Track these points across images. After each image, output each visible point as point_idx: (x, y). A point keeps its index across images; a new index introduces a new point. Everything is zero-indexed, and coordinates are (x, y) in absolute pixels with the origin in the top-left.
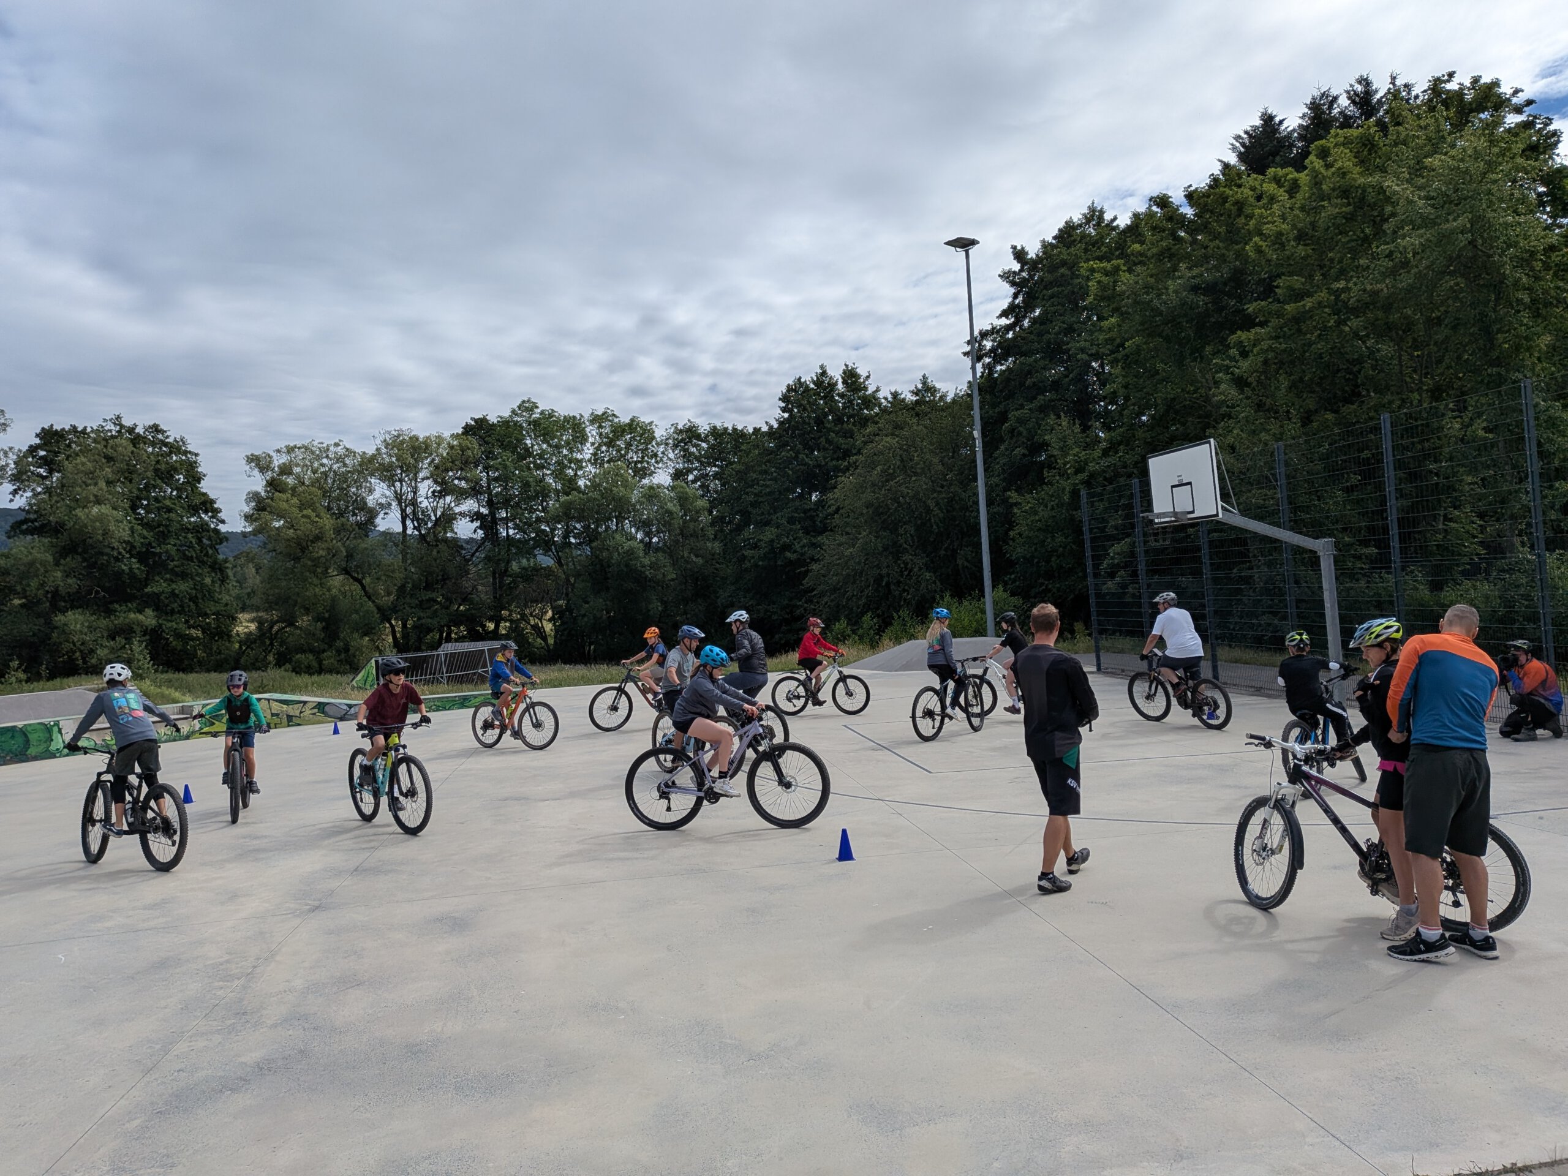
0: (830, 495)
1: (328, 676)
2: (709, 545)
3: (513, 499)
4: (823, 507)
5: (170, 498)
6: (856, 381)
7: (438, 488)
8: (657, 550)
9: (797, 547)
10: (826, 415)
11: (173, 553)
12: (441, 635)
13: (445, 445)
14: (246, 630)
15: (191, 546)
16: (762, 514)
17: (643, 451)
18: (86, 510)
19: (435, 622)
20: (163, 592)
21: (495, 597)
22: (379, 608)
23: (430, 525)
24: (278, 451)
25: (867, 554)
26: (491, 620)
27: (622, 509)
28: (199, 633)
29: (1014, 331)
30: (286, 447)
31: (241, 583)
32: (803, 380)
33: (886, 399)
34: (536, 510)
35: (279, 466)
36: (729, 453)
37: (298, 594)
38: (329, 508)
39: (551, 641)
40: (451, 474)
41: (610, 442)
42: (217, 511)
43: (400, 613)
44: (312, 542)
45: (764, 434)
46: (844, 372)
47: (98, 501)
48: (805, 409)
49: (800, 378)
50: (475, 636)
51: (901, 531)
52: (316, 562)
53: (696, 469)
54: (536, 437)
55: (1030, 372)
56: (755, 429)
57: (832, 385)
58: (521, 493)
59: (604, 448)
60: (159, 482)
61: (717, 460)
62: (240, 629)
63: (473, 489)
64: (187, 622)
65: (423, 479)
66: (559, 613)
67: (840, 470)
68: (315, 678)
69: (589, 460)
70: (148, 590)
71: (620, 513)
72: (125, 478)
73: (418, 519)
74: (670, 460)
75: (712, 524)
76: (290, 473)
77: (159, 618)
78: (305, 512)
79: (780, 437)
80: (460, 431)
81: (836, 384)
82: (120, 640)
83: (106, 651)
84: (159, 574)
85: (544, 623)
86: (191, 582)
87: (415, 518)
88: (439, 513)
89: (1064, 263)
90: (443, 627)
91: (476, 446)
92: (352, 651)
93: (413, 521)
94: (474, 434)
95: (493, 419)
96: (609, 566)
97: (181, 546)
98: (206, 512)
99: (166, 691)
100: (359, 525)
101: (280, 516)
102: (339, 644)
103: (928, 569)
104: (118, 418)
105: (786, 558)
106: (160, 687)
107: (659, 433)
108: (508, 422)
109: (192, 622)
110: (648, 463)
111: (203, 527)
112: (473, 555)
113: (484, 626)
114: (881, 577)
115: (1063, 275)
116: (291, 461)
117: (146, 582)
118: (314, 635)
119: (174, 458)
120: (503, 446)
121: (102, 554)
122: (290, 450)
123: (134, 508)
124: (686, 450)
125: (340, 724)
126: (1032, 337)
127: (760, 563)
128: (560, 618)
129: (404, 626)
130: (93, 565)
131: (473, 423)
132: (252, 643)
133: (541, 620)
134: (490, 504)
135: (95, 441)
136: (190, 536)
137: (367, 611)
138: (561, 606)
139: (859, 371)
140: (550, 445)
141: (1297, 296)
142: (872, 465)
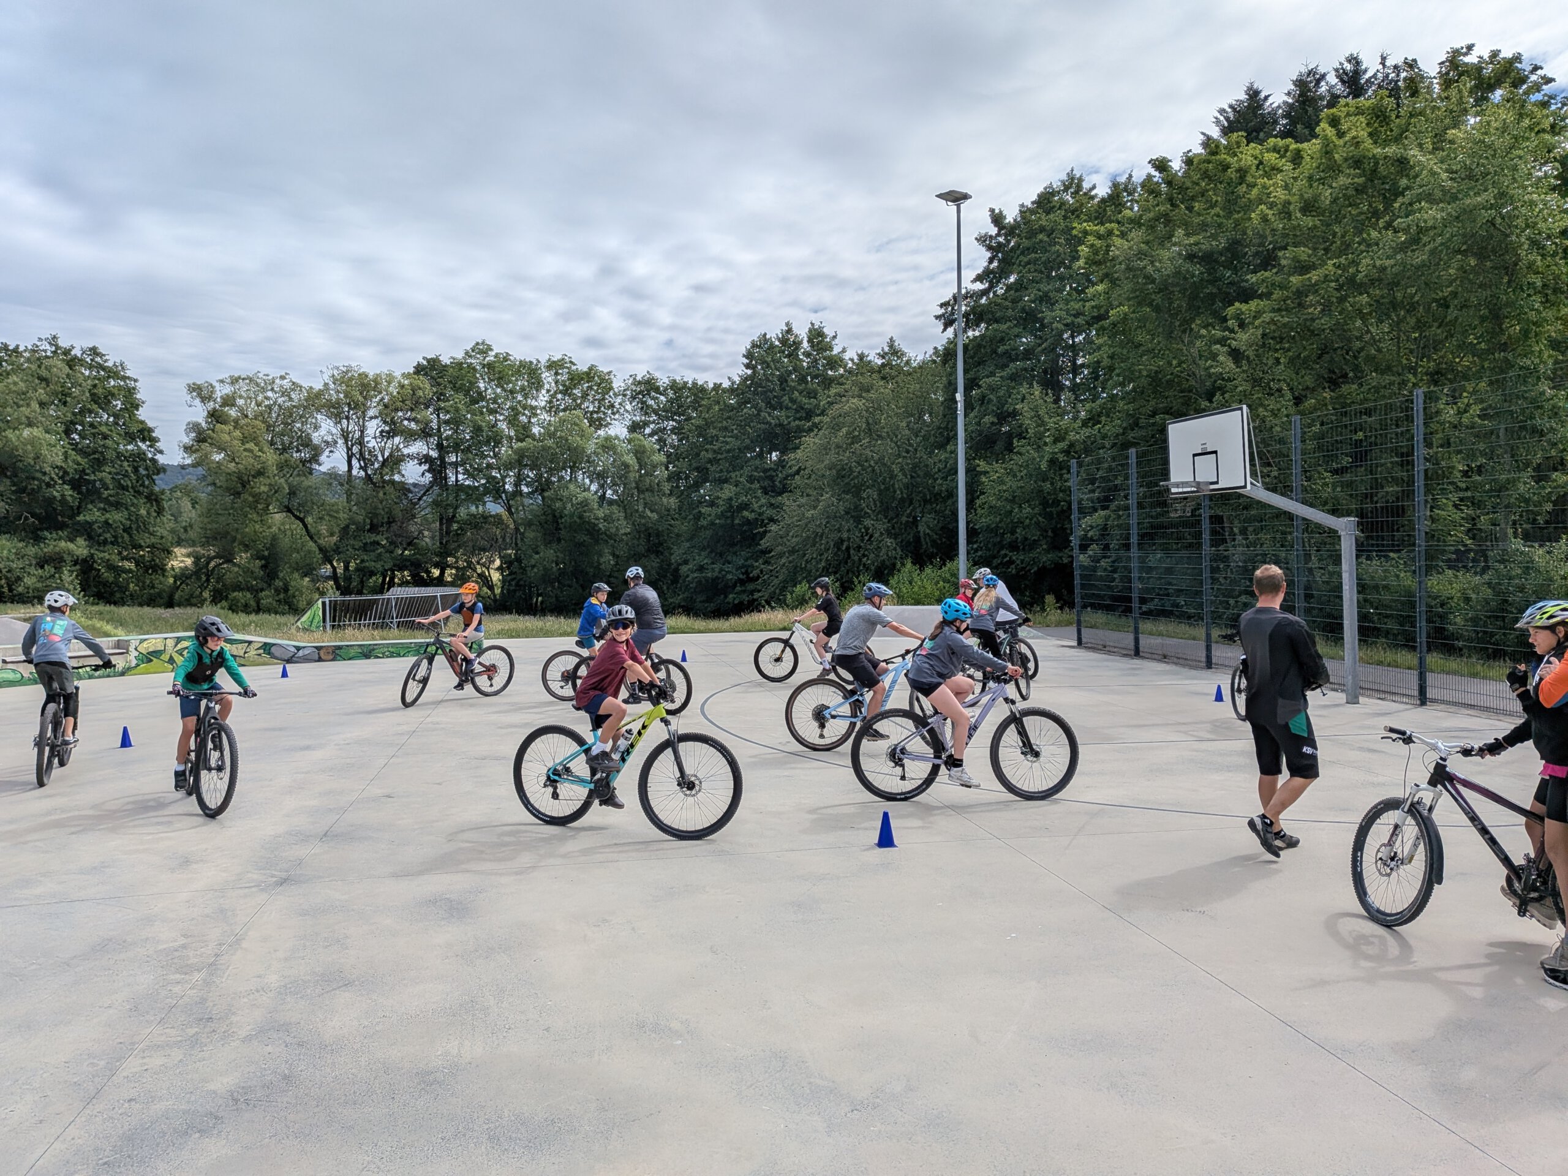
0: (792, 456)
1: (266, 616)
2: (665, 500)
3: (463, 443)
4: (783, 467)
5: (107, 424)
6: (822, 341)
7: (387, 428)
8: (611, 502)
9: (755, 506)
10: (791, 373)
11: (108, 481)
12: (384, 580)
13: (395, 384)
14: (182, 565)
15: (126, 475)
16: (721, 471)
17: (600, 401)
18: (17, 432)
19: (379, 566)
20: (96, 522)
21: (441, 543)
22: (321, 549)
23: (376, 465)
24: (222, 381)
25: (828, 517)
26: (436, 566)
27: (575, 459)
28: (132, 566)
29: (988, 298)
30: (231, 377)
31: (176, 517)
32: (768, 337)
33: (852, 360)
34: (487, 456)
35: (221, 397)
36: (688, 408)
37: (237, 530)
38: (272, 443)
39: (498, 591)
40: (400, 414)
41: (567, 390)
42: (154, 441)
43: (342, 555)
44: (254, 477)
45: (724, 391)
46: (810, 331)
47: (30, 424)
48: (768, 366)
49: (765, 334)
50: (419, 582)
51: (864, 495)
52: (257, 497)
53: (654, 422)
54: (491, 380)
55: (1002, 340)
56: (715, 384)
57: (797, 344)
58: (472, 438)
59: (559, 396)
60: (95, 407)
61: (675, 414)
62: (175, 563)
63: (423, 431)
64: (120, 553)
65: (371, 418)
66: (508, 564)
67: (804, 431)
68: (253, 617)
69: (544, 408)
70: (81, 518)
71: (575, 463)
72: (60, 401)
73: (364, 459)
74: (627, 411)
75: (669, 479)
76: (233, 405)
77: (91, 547)
78: (247, 446)
79: (743, 393)
80: (412, 370)
81: (801, 342)
82: (49, 569)
83: (34, 579)
84: (92, 502)
85: (492, 571)
86: (126, 513)
87: (362, 457)
88: (387, 454)
89: (1042, 229)
90: (386, 571)
91: (428, 386)
92: (290, 592)
93: (359, 461)
94: (426, 374)
95: (445, 360)
96: (561, 517)
97: (117, 474)
98: (144, 440)
99: (99, 624)
100: (303, 462)
101: (221, 449)
102: (278, 583)
103: (889, 534)
104: (54, 337)
105: (743, 517)
106: (91, 619)
107: (618, 384)
108: (462, 363)
109: (125, 553)
110: (604, 413)
111: (141, 455)
112: (420, 499)
113: (428, 572)
114: (842, 541)
115: (1041, 241)
116: (235, 393)
117: (79, 510)
118: (252, 572)
119: (112, 383)
120: (456, 389)
121: (34, 479)
122: (234, 381)
123: (67, 432)
124: (643, 403)
125: (289, 667)
126: (1007, 303)
127: (717, 521)
128: (508, 568)
129: (346, 568)
130: (23, 490)
131: (425, 363)
132: (187, 578)
133: (488, 569)
134: (440, 447)
135: (28, 360)
136: (126, 464)
137: (309, 552)
138: (510, 555)
139: (825, 330)
140: (504, 390)
141: (1303, 268)
142: (836, 427)
